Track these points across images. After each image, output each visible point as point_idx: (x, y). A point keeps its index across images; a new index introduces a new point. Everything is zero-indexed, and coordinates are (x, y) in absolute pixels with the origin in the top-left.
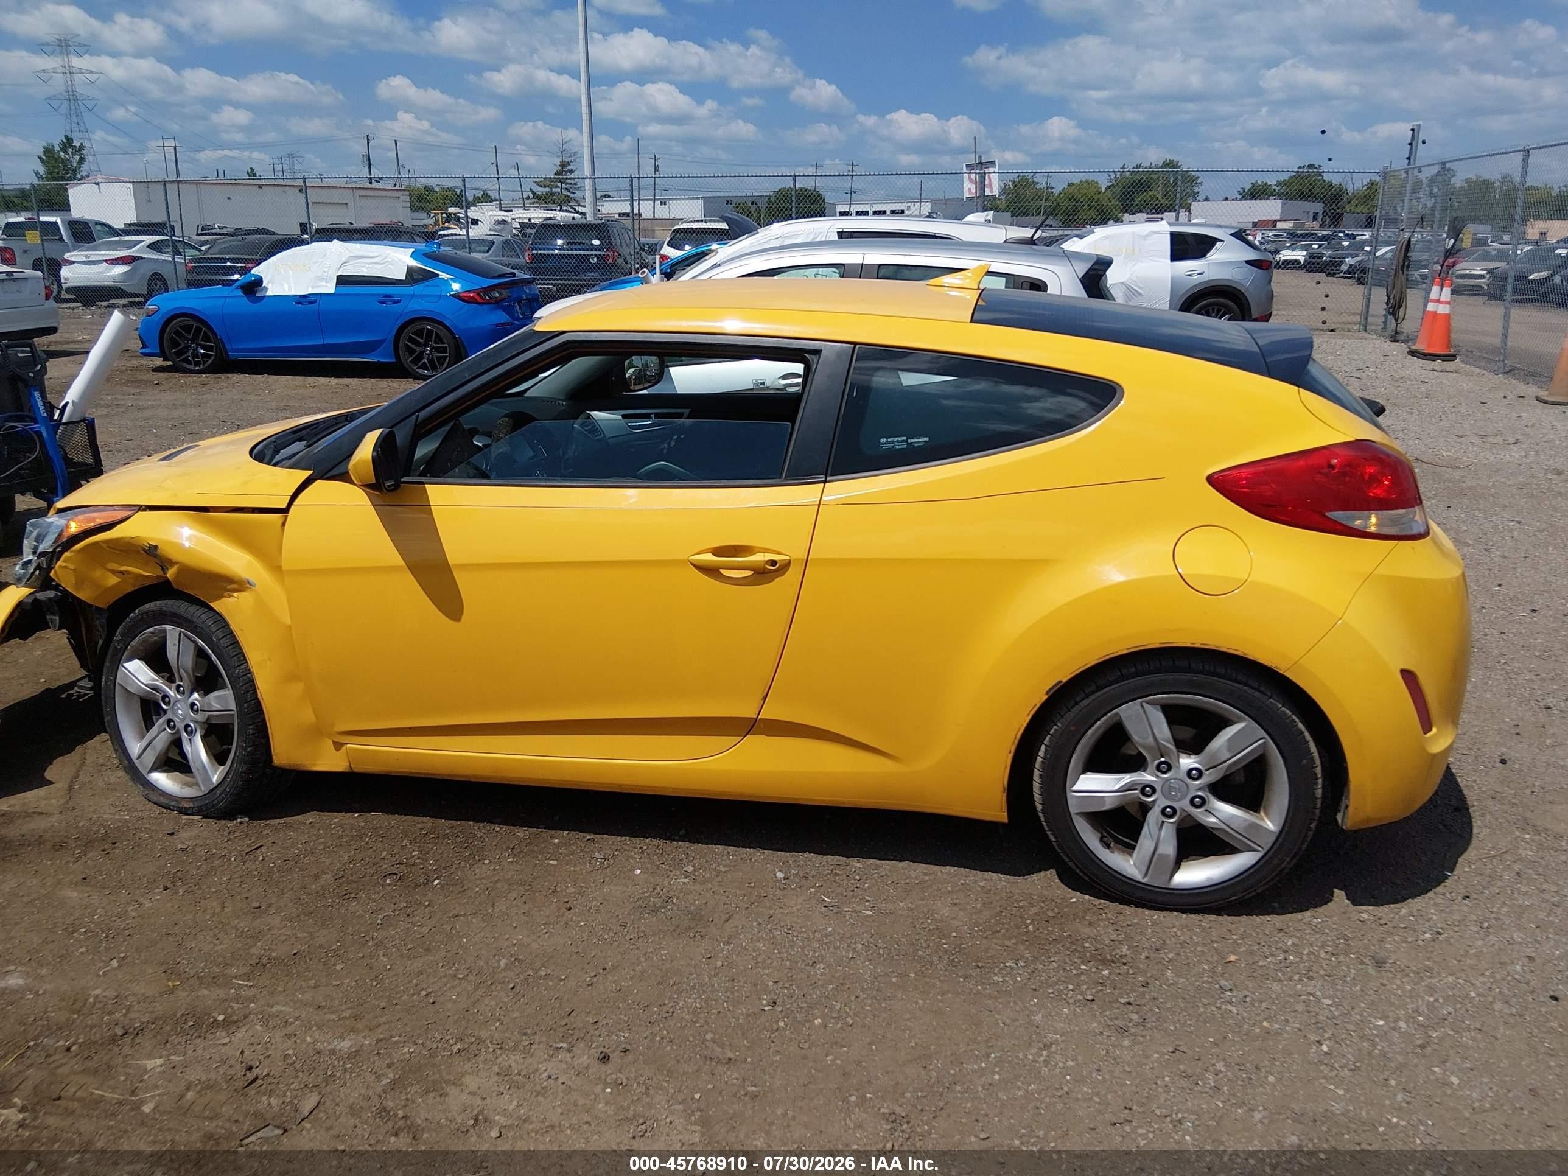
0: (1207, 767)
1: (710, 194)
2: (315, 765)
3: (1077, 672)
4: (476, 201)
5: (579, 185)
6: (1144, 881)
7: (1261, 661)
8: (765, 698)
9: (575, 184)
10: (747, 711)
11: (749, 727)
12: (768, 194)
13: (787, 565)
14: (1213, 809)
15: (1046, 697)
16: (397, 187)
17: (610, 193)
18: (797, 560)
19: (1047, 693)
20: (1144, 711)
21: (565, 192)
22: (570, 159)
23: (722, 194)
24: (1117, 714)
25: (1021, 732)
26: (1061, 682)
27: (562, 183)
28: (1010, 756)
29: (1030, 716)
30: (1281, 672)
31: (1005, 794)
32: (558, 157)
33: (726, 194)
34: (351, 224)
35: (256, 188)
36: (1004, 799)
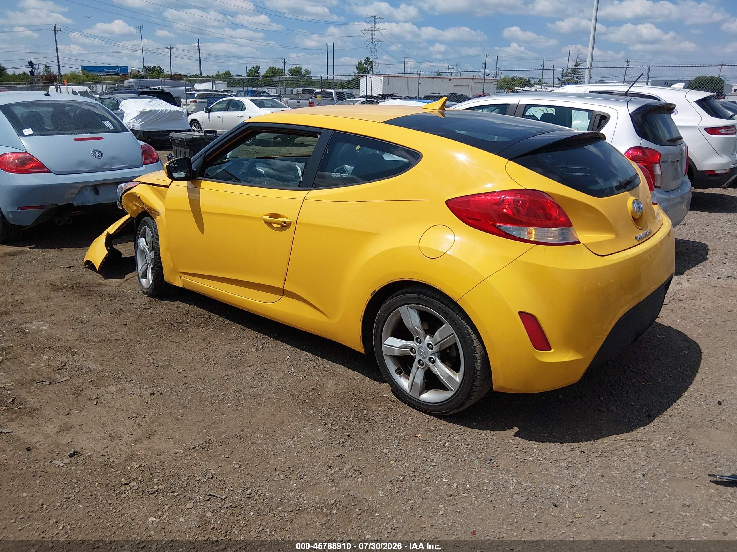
0: (435, 344)
1: (655, 79)
2: (175, 283)
3: (381, 287)
4: (536, 83)
5: (583, 75)
6: (410, 393)
7: (447, 294)
8: (285, 281)
9: (581, 75)
10: (279, 285)
11: (282, 292)
12: (690, 79)
13: (290, 224)
14: (437, 365)
15: (371, 297)
16: (494, 78)
17: (603, 79)
18: (293, 222)
19: (371, 295)
20: (409, 312)
21: (575, 79)
22: (580, 63)
23: (663, 79)
24: (398, 310)
25: (364, 312)
26: (375, 291)
27: (574, 74)
28: (361, 322)
29: (366, 305)
30: (455, 301)
31: (361, 340)
32: (575, 61)
33: (665, 79)
34: (439, 93)
35: (432, 79)
36: (361, 342)
